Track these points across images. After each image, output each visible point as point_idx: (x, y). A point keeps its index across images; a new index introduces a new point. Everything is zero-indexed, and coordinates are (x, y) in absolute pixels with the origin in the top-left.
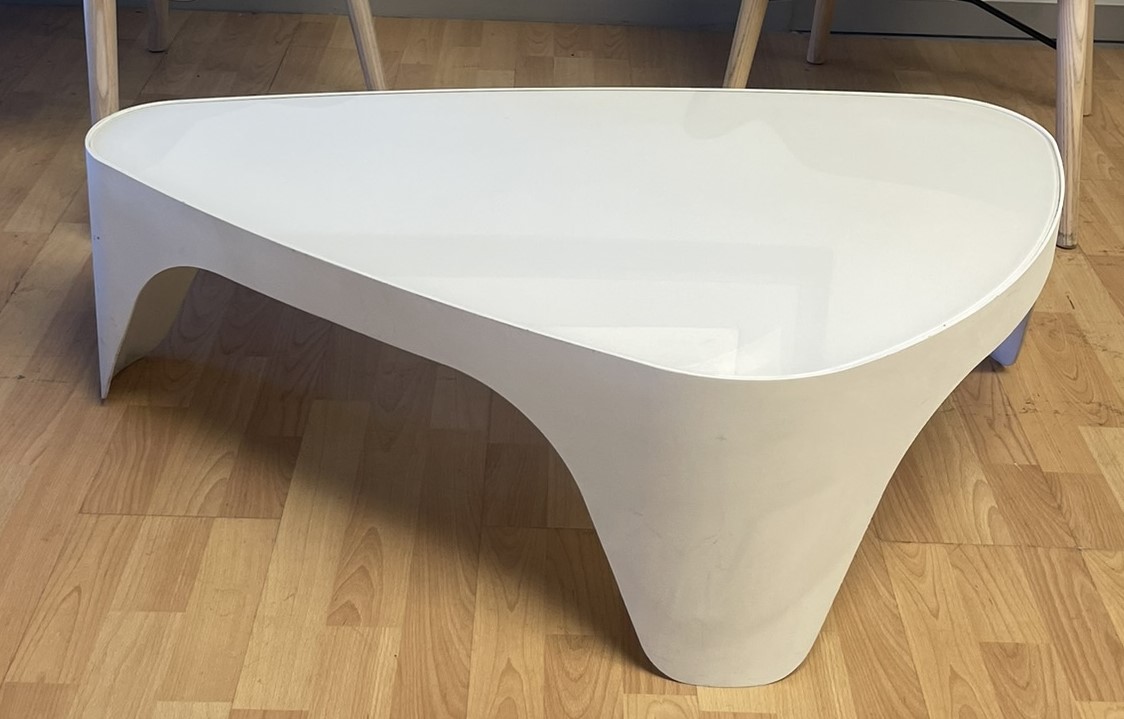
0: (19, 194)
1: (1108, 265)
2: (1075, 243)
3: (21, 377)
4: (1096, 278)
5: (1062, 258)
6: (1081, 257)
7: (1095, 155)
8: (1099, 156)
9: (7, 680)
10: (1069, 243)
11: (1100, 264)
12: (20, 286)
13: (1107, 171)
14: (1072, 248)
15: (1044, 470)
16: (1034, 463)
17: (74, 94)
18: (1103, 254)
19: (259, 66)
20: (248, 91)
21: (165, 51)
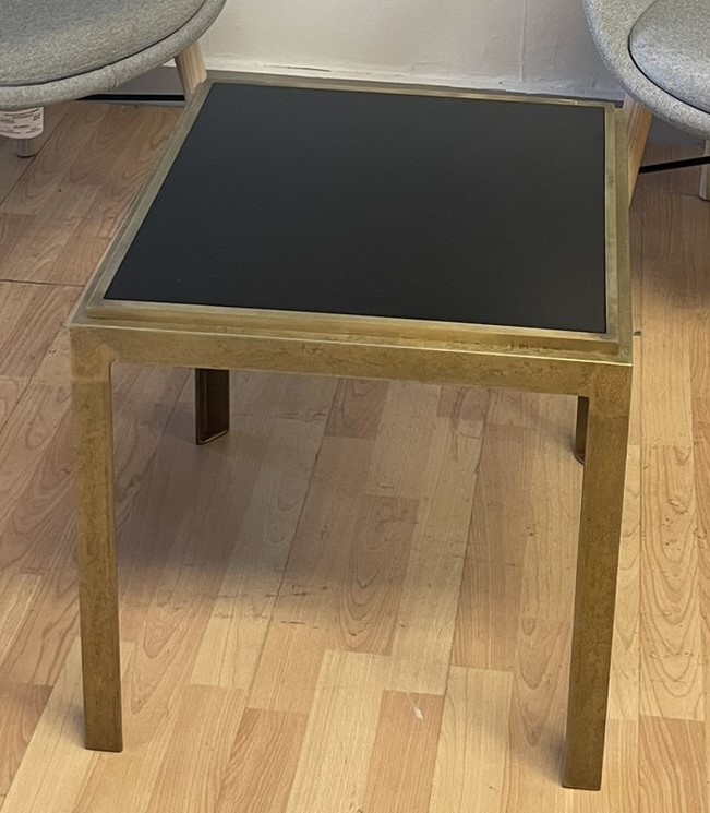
19: (125, 179)
20: (105, 213)
21: (34, 156)
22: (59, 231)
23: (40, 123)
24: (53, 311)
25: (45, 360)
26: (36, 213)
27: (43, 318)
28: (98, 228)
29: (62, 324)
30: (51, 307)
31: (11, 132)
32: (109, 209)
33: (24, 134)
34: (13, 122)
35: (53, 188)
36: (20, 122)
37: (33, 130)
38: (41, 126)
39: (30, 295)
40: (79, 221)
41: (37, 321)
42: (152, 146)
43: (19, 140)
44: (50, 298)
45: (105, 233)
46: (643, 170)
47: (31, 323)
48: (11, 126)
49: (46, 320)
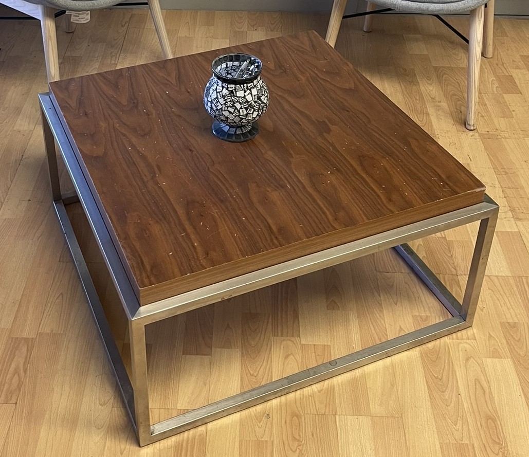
0: (18, 111)
1: (489, 138)
2: (475, 128)
3: (29, 200)
4: (482, 145)
5: (469, 135)
6: (477, 134)
7: (491, 80)
8: (493, 80)
9: (39, 331)
10: (472, 128)
11: (485, 138)
12: (24, 157)
13: (495, 89)
14: (474, 130)
15: (447, 239)
16: (444, 236)
17: (35, 57)
18: (487, 133)
19: (115, 40)
20: (111, 54)
22: (94, 62)
23: (89, 17)
26: (82, 55)
28: (109, 60)
31: (78, 21)
33: (83, 21)
34: (78, 16)
36: (81, 16)
40: (101, 58)
42: (122, 26)
43: (81, 24)
45: (113, 62)
46: (344, 17)
48: (77, 18)
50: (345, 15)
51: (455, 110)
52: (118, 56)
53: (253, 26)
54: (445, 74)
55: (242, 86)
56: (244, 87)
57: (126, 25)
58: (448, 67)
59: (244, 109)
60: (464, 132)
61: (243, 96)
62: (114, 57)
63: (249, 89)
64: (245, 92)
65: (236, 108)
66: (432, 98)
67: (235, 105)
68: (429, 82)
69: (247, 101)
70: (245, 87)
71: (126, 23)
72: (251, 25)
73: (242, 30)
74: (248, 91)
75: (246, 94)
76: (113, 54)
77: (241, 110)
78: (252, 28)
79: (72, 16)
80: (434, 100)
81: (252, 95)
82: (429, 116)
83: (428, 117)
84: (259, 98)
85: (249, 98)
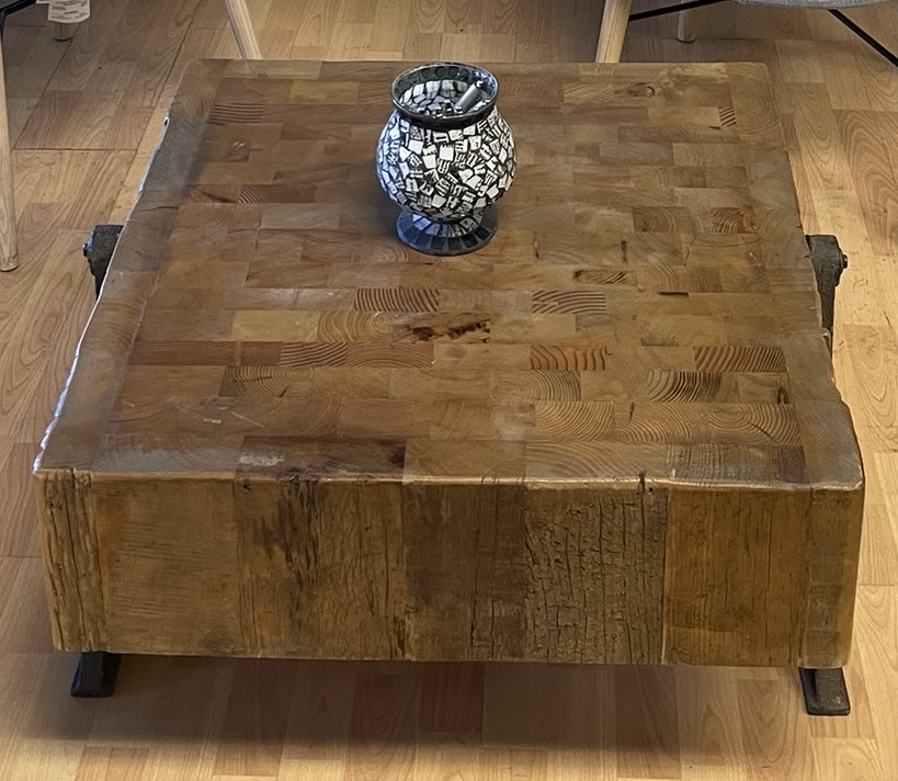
19: (158, 55)
20: (145, 86)
21: (71, 39)
22: (105, 103)
24: (113, 172)
25: (113, 213)
26: (82, 89)
27: (104, 179)
28: (140, 99)
29: (122, 182)
30: (111, 169)
31: (62, 17)
32: (147, 82)
33: (74, 19)
34: (64, 9)
35: (93, 68)
37: (82, 15)
38: (88, 11)
39: (90, 160)
40: (123, 93)
41: (100, 182)
42: (178, 23)
44: (108, 161)
45: (147, 103)
46: (632, 18)
47: (95, 184)
48: (62, 12)
49: (108, 181)
50: (634, 13)
51: (874, 207)
52: (158, 91)
53: (456, 23)
54: (856, 126)
55: (422, 130)
56: (426, 134)
57: (187, 23)
58: (865, 111)
59: (414, 181)
60: (888, 255)
61: (419, 152)
62: (152, 92)
63: (436, 144)
64: (425, 146)
65: (400, 174)
66: (825, 180)
67: (401, 165)
68: (822, 144)
69: (423, 167)
70: (428, 137)
71: (186, 19)
72: (452, 21)
73: (432, 31)
74: (433, 148)
75: (426, 151)
76: (151, 86)
77: (408, 181)
78: (454, 25)
79: (50, 8)
80: (830, 185)
81: (437, 156)
82: (816, 221)
83: (812, 222)
84: (454, 170)
85: (430, 162)
